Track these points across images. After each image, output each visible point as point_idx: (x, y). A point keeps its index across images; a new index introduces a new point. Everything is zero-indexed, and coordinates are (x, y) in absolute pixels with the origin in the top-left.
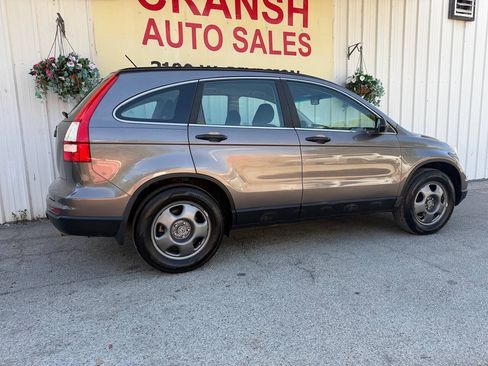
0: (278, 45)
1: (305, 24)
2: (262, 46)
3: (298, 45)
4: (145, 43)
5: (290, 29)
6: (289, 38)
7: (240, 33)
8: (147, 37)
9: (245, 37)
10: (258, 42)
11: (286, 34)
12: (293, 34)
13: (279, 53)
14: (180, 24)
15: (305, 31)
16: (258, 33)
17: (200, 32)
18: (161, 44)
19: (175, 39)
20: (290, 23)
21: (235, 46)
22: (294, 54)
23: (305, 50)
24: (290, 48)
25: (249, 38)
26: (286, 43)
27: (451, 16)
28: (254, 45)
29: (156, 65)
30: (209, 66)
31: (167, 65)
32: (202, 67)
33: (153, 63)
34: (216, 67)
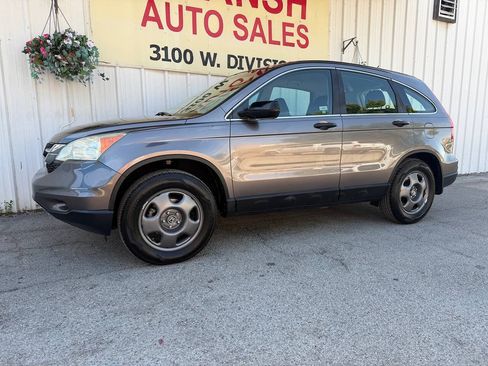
0: (277, 35)
1: (304, 16)
2: (261, 35)
3: (296, 37)
4: (144, 24)
5: (289, 20)
6: (288, 29)
7: (240, 21)
8: (146, 19)
9: (245, 25)
10: (258, 31)
11: (285, 25)
12: (292, 25)
13: (278, 43)
14: (180, 7)
15: (303, 22)
16: (258, 21)
17: (200, 17)
18: (161, 27)
19: (175, 23)
20: (289, 14)
21: (235, 33)
22: (292, 45)
23: (303, 42)
24: (289, 39)
25: (250, 26)
26: (285, 34)
27: (436, 17)
28: (254, 34)
29: (155, 49)
30: (208, 54)
31: (166, 49)
32: (202, 53)
33: (152, 46)
34: (215, 55)
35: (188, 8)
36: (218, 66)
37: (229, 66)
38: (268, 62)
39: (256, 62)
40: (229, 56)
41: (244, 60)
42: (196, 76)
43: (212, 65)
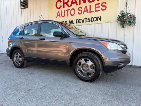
0: (93, 9)
2: (87, 11)
3: (101, 7)
4: (57, 17)
5: (98, 2)
7: (80, 9)
8: (57, 16)
9: (82, 9)
11: (96, 4)
12: (99, 4)
13: (93, 12)
14: (65, 11)
15: (104, 1)
16: (86, 7)
18: (60, 17)
19: (63, 15)
21: (78, 13)
22: (99, 11)
23: (104, 8)
24: (97, 9)
26: (96, 7)
28: (84, 11)
30: (71, 21)
32: (69, 21)
34: (73, 20)
35: (66, 10)
36: (74, 23)
37: (77, 23)
38: (89, 19)
39: (85, 20)
40: (77, 20)
41: (81, 20)
43: (72, 23)
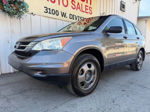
0: (84, 10)
1: (91, 4)
2: (79, 8)
6: (87, 8)
7: (73, 3)
9: (75, 4)
11: (86, 6)
12: (88, 6)
13: (84, 12)
15: (91, 6)
16: (78, 3)
18: (48, 1)
20: (87, 3)
21: (72, 6)
22: (88, 13)
23: (91, 12)
24: (87, 11)
27: (121, 9)
28: (77, 8)
29: (46, 9)
30: (64, 13)
31: (50, 9)
32: (61, 12)
33: (45, 7)
34: (66, 13)
36: (67, 17)
37: (70, 18)
38: (81, 18)
39: (78, 17)
40: (70, 14)
41: (74, 16)
42: (59, 20)
43: (65, 17)
